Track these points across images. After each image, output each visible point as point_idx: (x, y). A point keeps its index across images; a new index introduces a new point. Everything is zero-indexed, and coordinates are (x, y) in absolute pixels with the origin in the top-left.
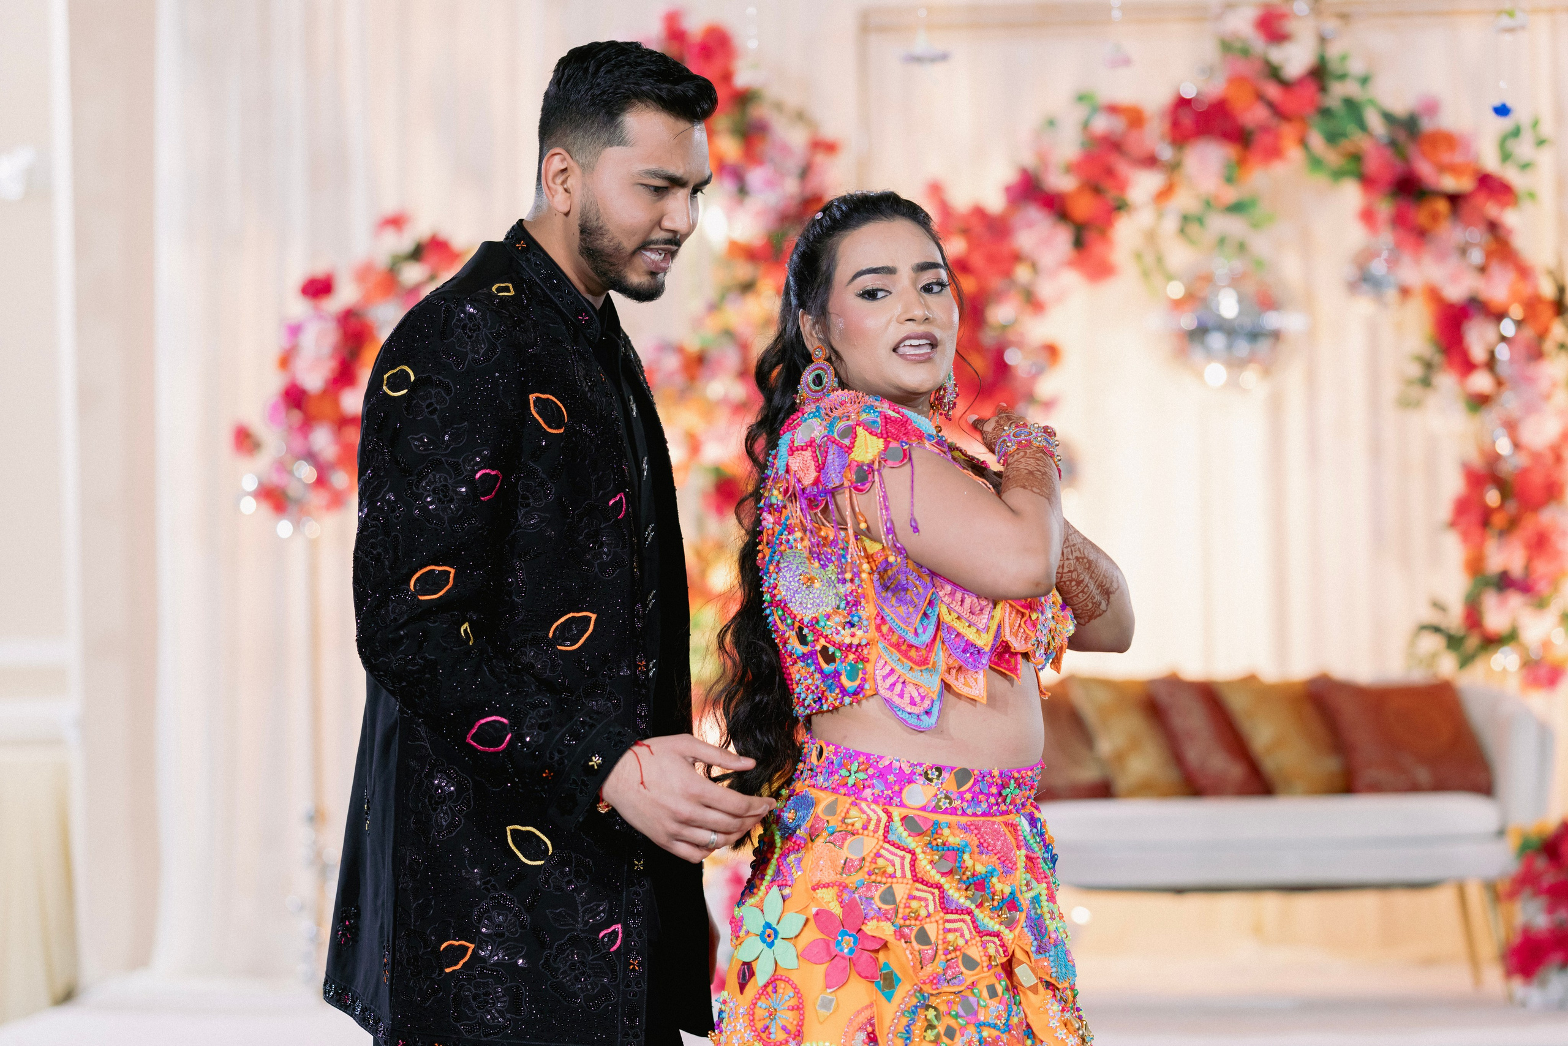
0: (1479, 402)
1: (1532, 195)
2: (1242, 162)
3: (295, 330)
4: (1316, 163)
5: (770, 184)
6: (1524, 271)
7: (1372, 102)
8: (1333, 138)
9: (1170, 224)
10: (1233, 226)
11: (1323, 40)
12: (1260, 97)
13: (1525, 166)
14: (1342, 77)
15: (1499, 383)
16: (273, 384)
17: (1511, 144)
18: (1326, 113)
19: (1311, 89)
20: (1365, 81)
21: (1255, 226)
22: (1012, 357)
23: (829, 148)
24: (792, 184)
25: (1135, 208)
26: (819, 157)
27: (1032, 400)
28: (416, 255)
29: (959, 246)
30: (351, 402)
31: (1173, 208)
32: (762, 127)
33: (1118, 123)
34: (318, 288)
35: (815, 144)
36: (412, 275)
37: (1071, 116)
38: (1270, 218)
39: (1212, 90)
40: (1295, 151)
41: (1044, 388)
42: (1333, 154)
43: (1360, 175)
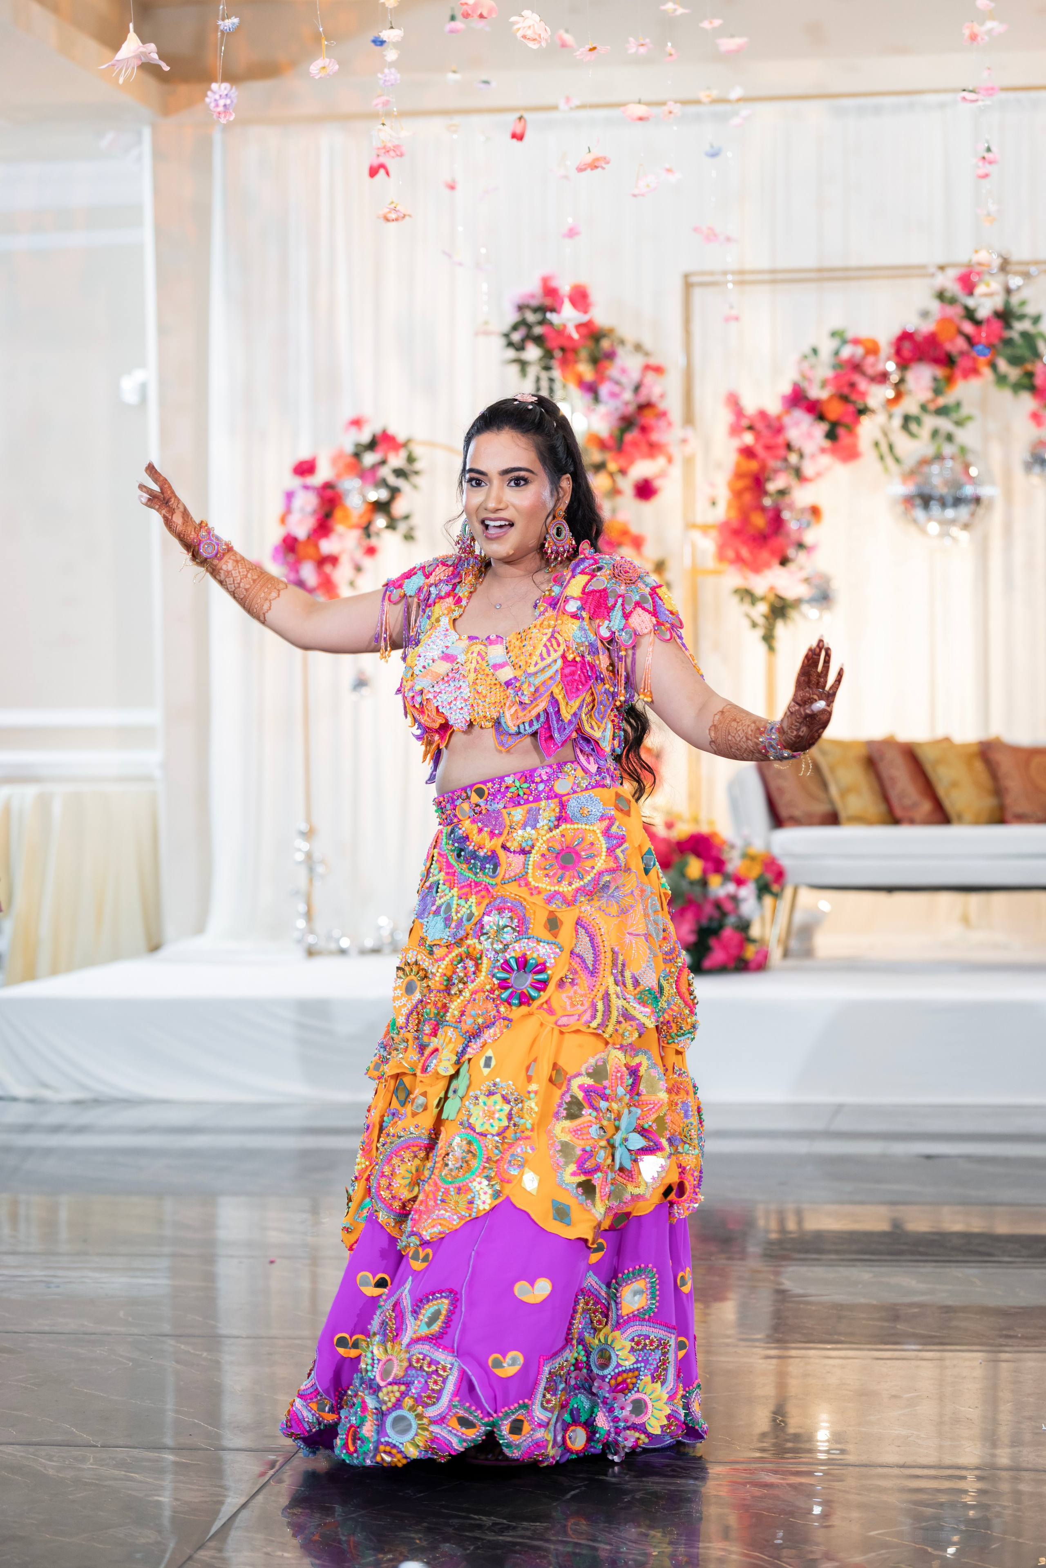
2: (950, 380)
3: (290, 496)
4: (1001, 379)
5: (614, 395)
7: (1041, 335)
8: (1015, 361)
9: (897, 422)
10: (944, 424)
11: (1008, 291)
12: (960, 332)
14: (1021, 317)
16: (274, 535)
18: (1008, 342)
19: (997, 325)
20: (1036, 320)
21: (959, 423)
22: (786, 515)
23: (658, 370)
24: (628, 395)
25: (873, 411)
26: (650, 377)
27: (800, 546)
28: (372, 445)
29: (748, 439)
30: (327, 546)
31: (899, 411)
32: (610, 356)
33: (860, 351)
34: (305, 469)
35: (647, 368)
36: (369, 459)
37: (827, 347)
38: (969, 418)
39: (926, 327)
40: (987, 371)
41: (809, 538)
42: (1014, 373)
43: (1032, 389)
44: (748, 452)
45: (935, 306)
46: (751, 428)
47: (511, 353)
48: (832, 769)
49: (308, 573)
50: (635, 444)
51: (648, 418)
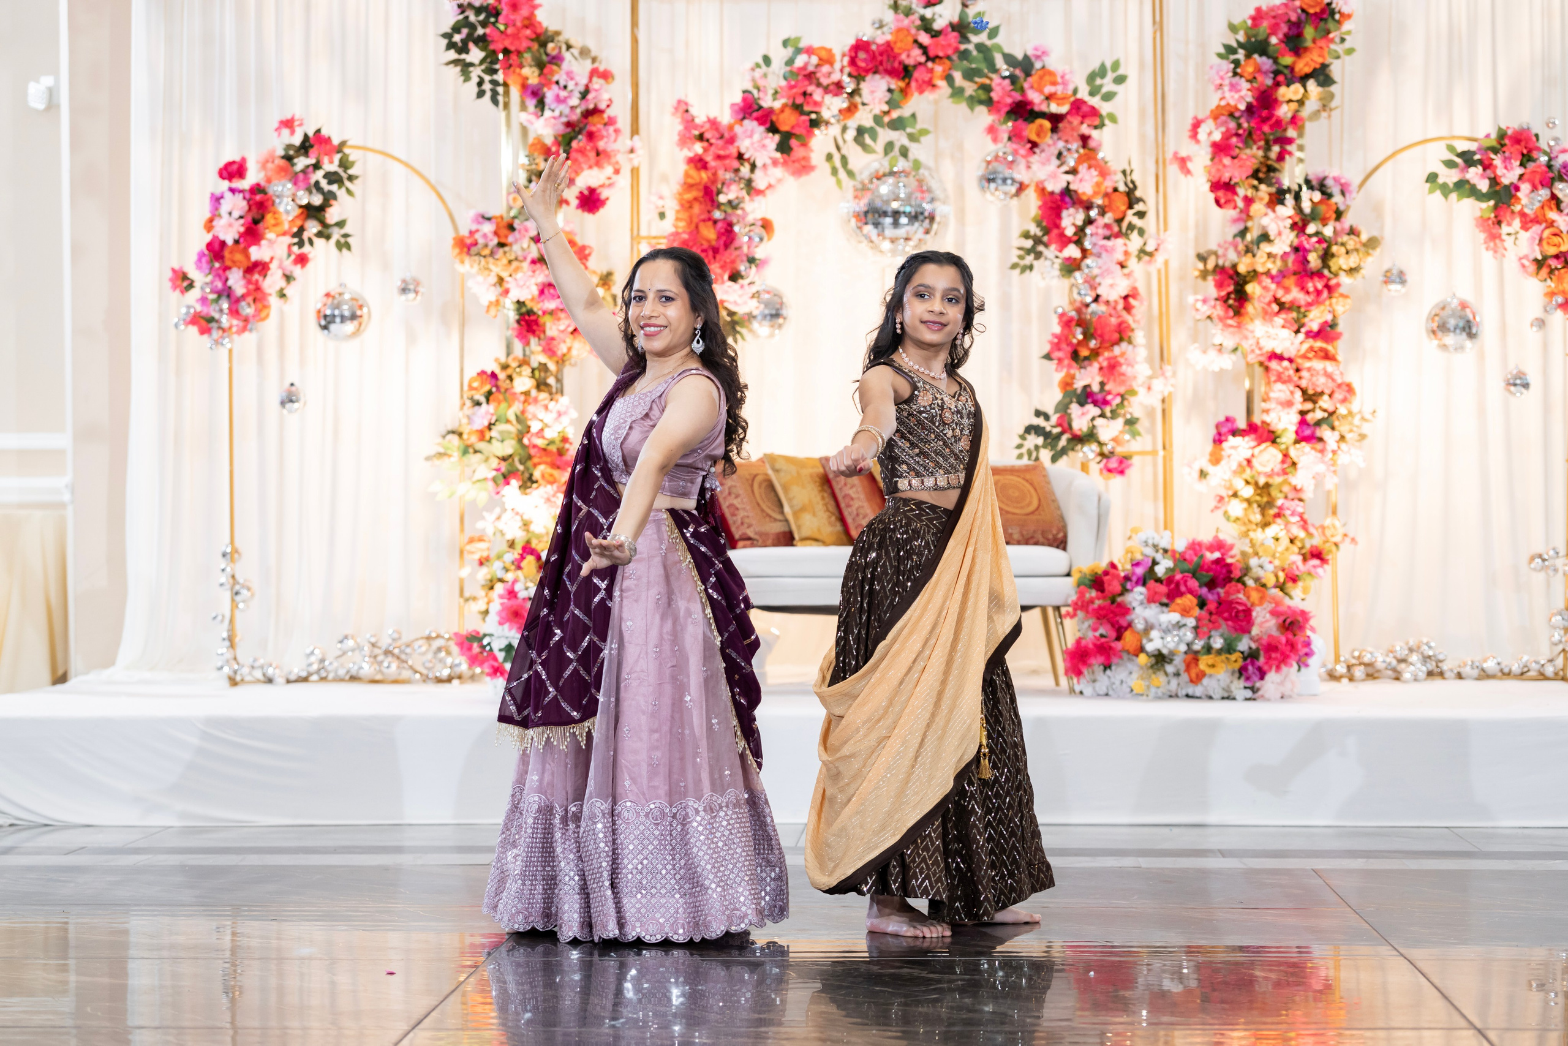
0: (1071, 267)
1: (1113, 118)
2: (905, 92)
3: (217, 200)
4: (957, 93)
5: (559, 100)
6: (1104, 173)
7: (999, 48)
8: (969, 75)
9: (851, 134)
10: (899, 138)
12: (916, 43)
13: (1108, 97)
14: (977, 31)
15: (1085, 252)
16: (200, 240)
17: (1099, 81)
18: (965, 55)
19: (953, 36)
20: (994, 33)
21: (914, 137)
22: (737, 229)
23: (606, 76)
24: (575, 101)
25: (827, 123)
26: (597, 83)
27: (751, 260)
28: (305, 147)
29: (698, 148)
30: (256, 253)
31: (853, 123)
32: (557, 60)
33: (814, 60)
34: (233, 171)
35: (594, 73)
36: (301, 162)
37: (780, 56)
38: (924, 132)
39: (881, 38)
40: (942, 84)
41: (759, 253)
42: (970, 88)
43: (989, 103)
44: (699, 163)
45: (889, 16)
46: (701, 138)
47: (452, 55)
48: (786, 489)
49: (236, 280)
50: (582, 151)
51: (595, 124)
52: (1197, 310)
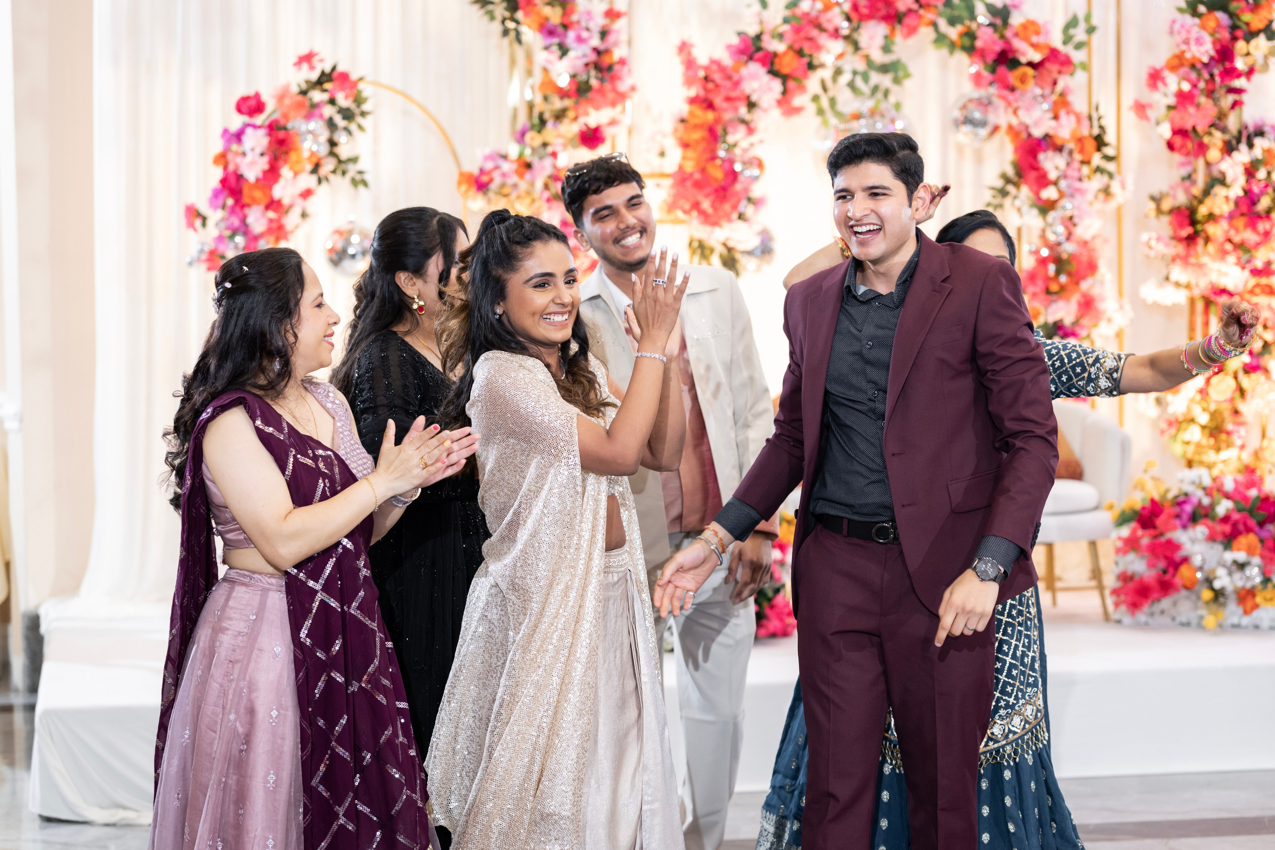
0: (1045, 207)
1: (1085, 67)
2: (892, 36)
4: (941, 38)
5: (580, 40)
8: (953, 21)
9: (847, 77)
10: (886, 81)
13: (1081, 46)
15: (1061, 194)
16: (215, 175)
17: (1072, 31)
18: (949, 3)
21: (898, 81)
22: (738, 167)
23: (617, 15)
24: (593, 41)
25: (822, 67)
26: (613, 22)
27: (750, 200)
28: (321, 82)
30: (278, 191)
31: (848, 67)
33: (819, 6)
34: (250, 106)
35: (609, 13)
36: (317, 96)
38: (908, 76)
40: (928, 30)
41: (756, 192)
42: (953, 33)
43: (971, 50)
44: (703, 103)
46: (705, 79)
49: (255, 218)
52: (1150, 248)
